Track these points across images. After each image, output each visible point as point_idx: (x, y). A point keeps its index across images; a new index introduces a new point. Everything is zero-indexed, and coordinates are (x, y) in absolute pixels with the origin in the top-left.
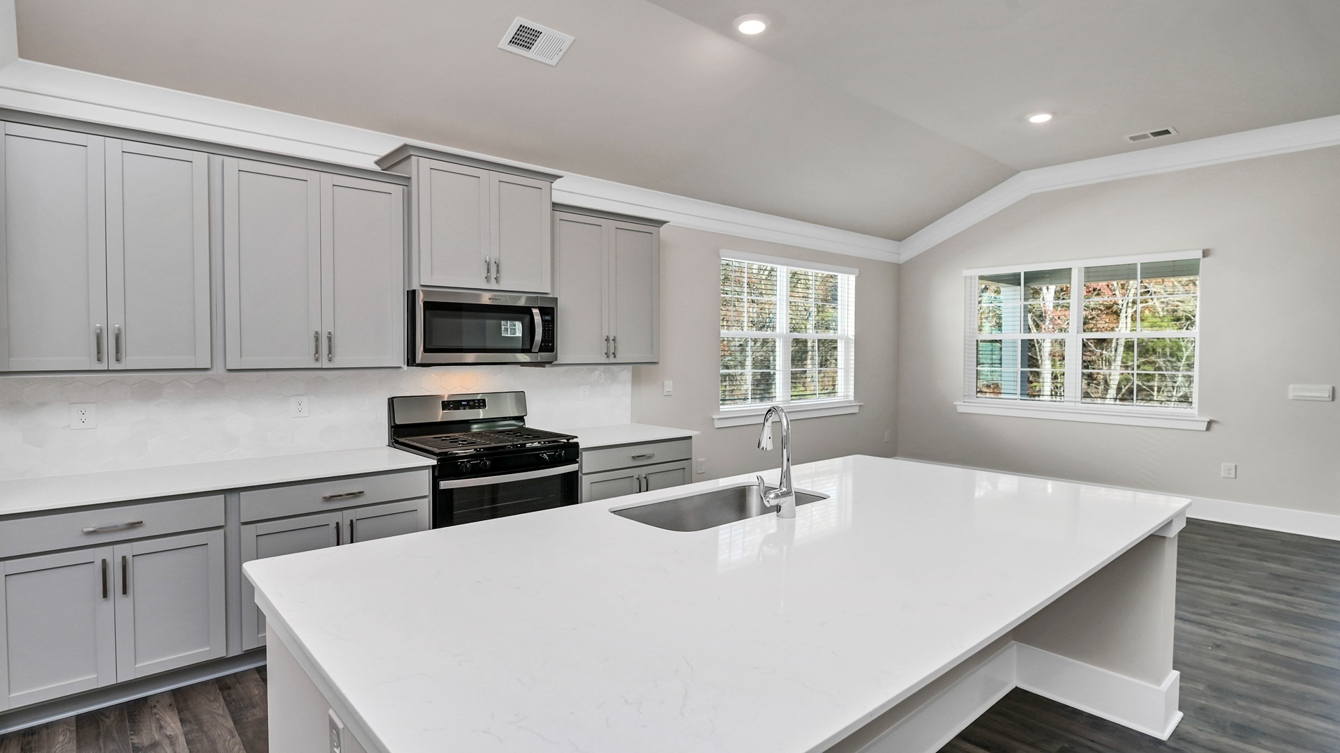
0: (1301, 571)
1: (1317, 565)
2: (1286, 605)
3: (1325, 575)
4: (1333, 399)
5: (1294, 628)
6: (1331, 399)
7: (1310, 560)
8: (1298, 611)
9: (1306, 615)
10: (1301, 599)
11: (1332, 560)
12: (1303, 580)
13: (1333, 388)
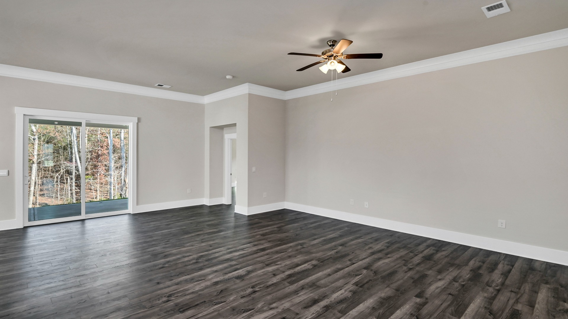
0: (3, 244)
1: (8, 240)
2: (3, 258)
3: (13, 242)
4: (8, 175)
5: (9, 264)
6: (7, 175)
7: (4, 239)
8: (8, 258)
9: (11, 258)
10: (7, 254)
11: (13, 236)
12: (6, 247)
13: (8, 170)
